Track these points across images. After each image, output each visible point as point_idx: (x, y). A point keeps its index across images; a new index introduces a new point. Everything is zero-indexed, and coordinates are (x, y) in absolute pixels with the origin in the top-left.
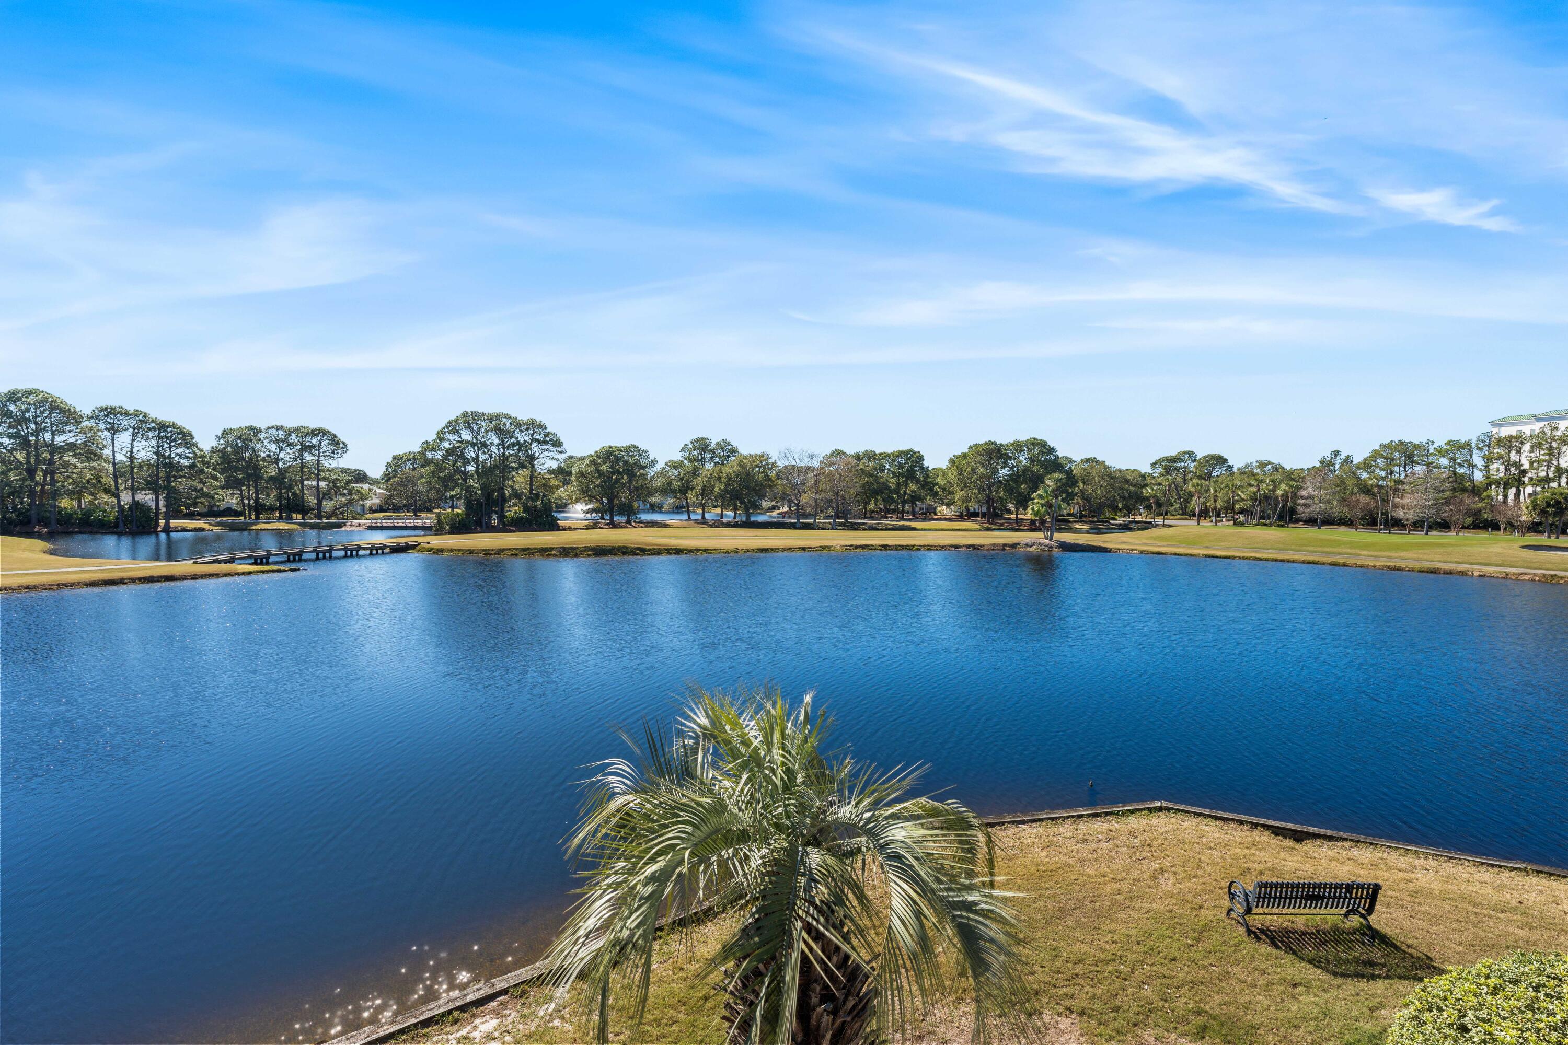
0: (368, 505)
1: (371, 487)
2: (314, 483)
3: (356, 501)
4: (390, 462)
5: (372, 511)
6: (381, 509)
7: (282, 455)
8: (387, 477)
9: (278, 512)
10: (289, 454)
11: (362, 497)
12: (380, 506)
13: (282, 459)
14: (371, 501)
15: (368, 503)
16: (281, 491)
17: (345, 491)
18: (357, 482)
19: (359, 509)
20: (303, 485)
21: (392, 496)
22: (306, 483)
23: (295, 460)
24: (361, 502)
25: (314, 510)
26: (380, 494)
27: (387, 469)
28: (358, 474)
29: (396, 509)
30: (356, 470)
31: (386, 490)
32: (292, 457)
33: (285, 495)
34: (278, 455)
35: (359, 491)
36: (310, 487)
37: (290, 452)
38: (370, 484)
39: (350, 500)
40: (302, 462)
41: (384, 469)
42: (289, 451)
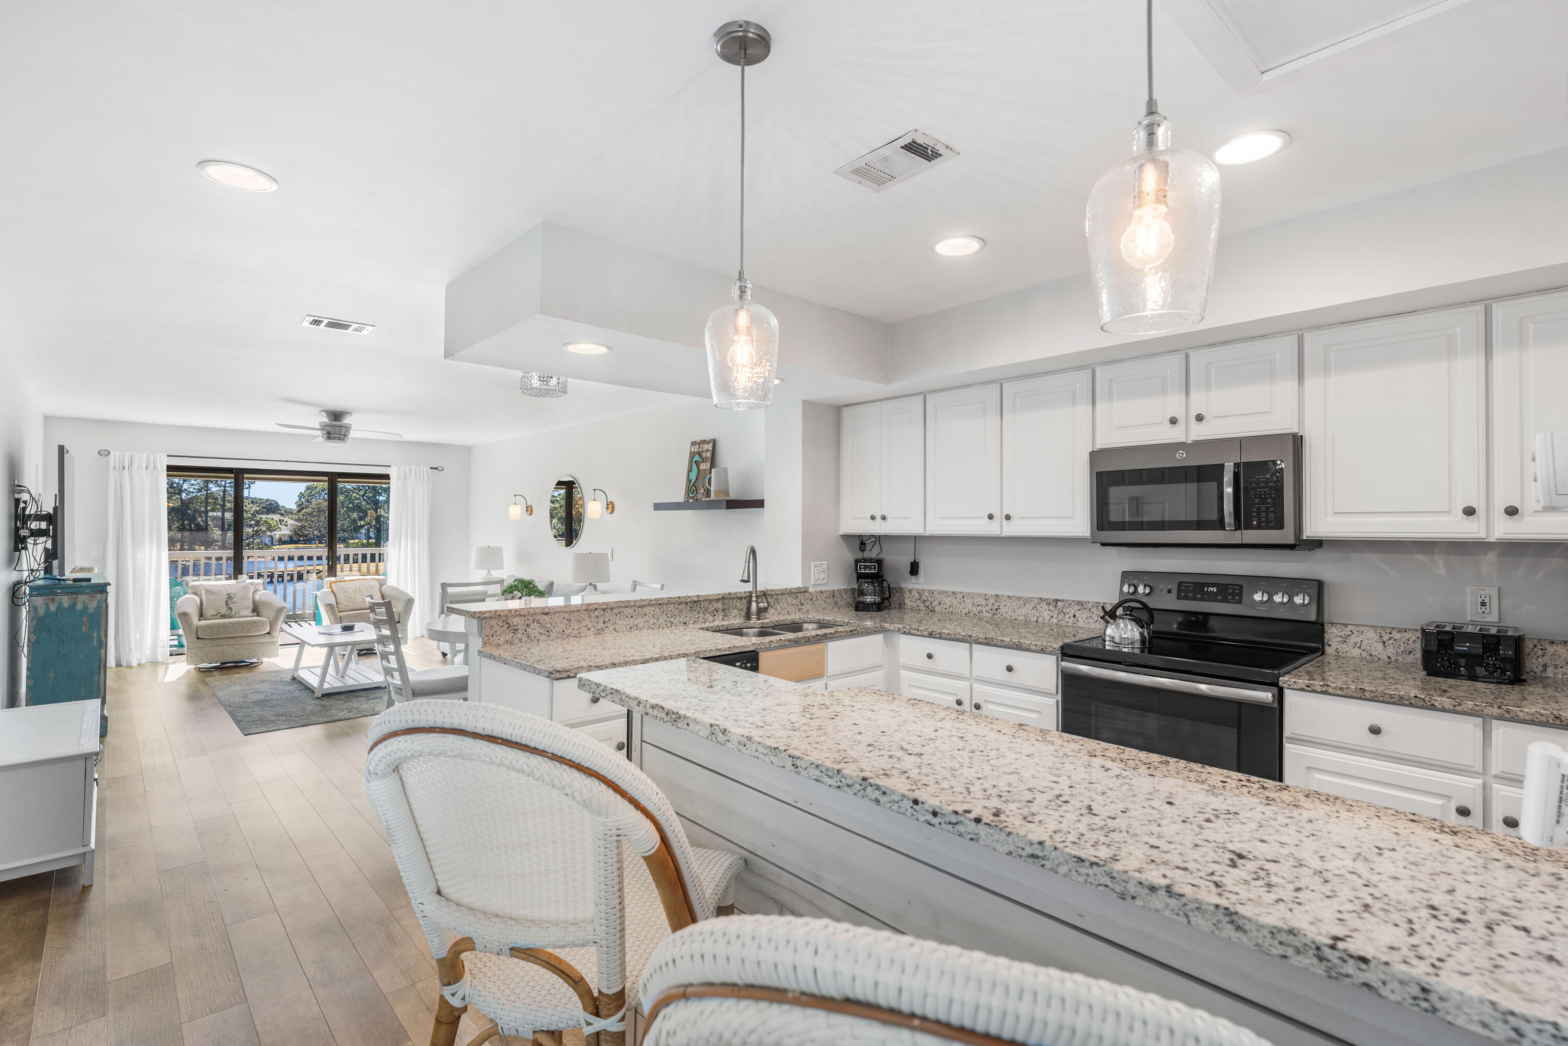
0: (277, 536)
1: (282, 518)
2: (220, 514)
3: (264, 532)
4: (303, 491)
5: (282, 542)
6: (291, 541)
7: (185, 486)
8: (301, 507)
9: (179, 544)
10: (193, 485)
11: (270, 528)
12: (291, 537)
13: (186, 490)
14: (280, 533)
15: (277, 534)
16: (183, 522)
17: (253, 522)
18: (268, 513)
19: (267, 540)
20: (207, 517)
21: (302, 527)
22: (210, 514)
23: (200, 490)
24: (269, 533)
25: (217, 541)
26: (291, 524)
27: (300, 499)
28: (270, 504)
29: (308, 541)
30: (267, 500)
31: (298, 520)
32: (196, 487)
33: (187, 527)
34: (182, 487)
35: (266, 522)
36: (214, 518)
37: (195, 482)
38: (282, 515)
39: (257, 531)
40: (207, 493)
41: (297, 499)
42: (193, 482)
